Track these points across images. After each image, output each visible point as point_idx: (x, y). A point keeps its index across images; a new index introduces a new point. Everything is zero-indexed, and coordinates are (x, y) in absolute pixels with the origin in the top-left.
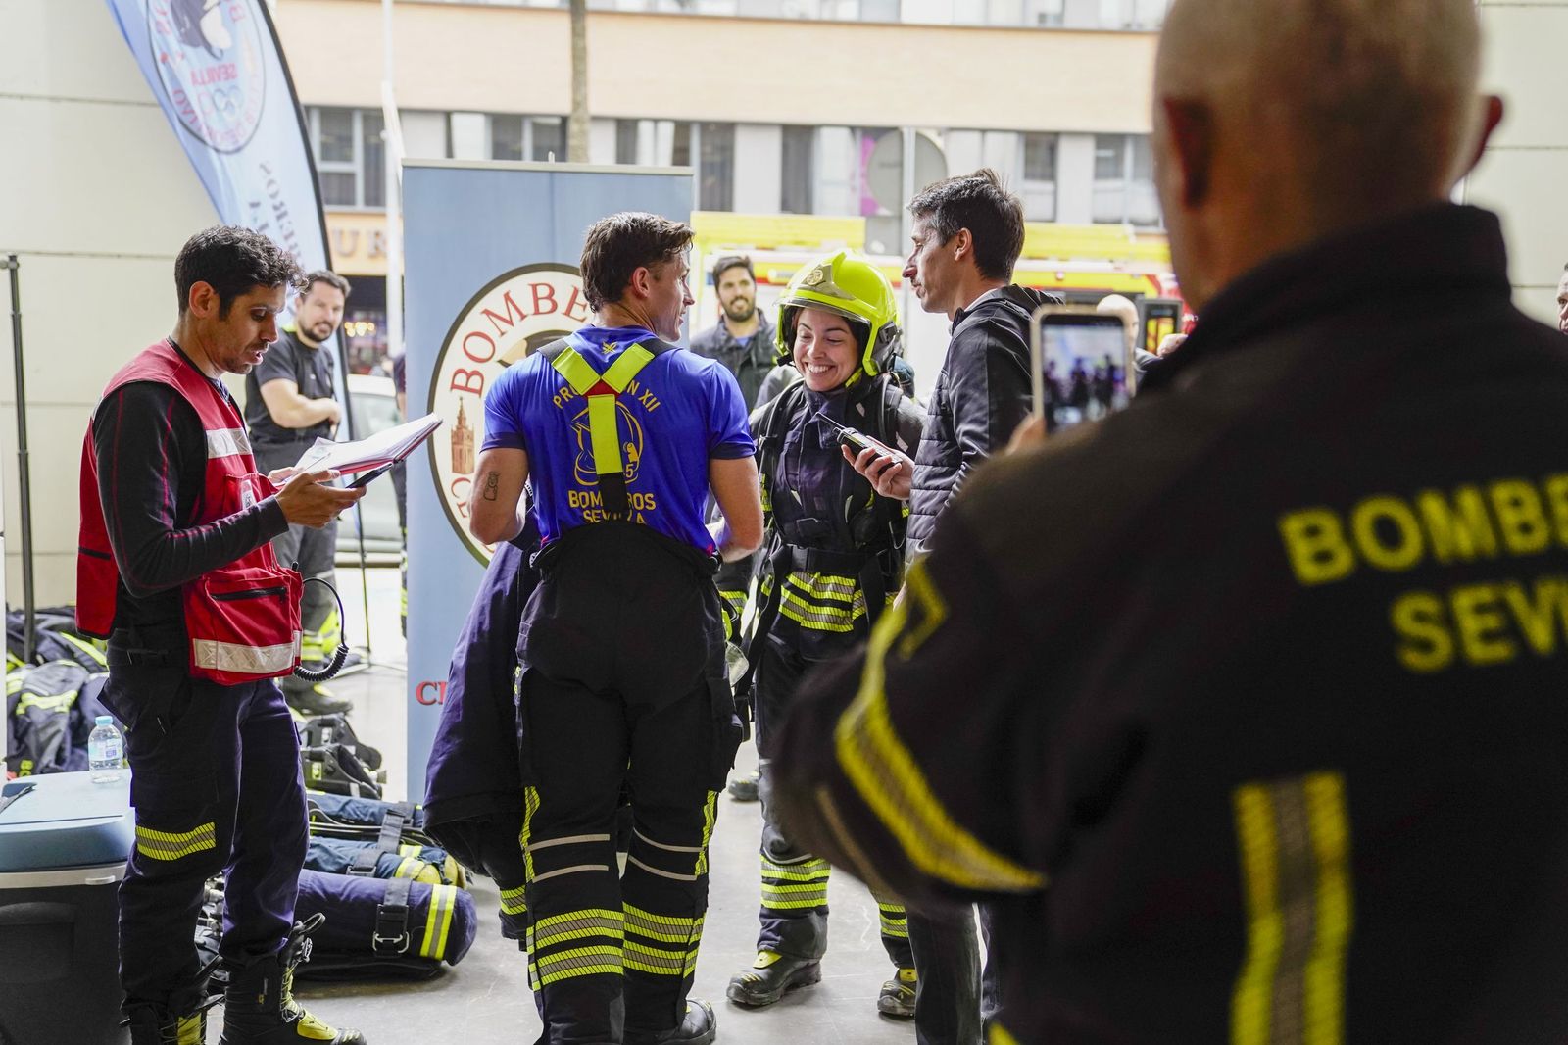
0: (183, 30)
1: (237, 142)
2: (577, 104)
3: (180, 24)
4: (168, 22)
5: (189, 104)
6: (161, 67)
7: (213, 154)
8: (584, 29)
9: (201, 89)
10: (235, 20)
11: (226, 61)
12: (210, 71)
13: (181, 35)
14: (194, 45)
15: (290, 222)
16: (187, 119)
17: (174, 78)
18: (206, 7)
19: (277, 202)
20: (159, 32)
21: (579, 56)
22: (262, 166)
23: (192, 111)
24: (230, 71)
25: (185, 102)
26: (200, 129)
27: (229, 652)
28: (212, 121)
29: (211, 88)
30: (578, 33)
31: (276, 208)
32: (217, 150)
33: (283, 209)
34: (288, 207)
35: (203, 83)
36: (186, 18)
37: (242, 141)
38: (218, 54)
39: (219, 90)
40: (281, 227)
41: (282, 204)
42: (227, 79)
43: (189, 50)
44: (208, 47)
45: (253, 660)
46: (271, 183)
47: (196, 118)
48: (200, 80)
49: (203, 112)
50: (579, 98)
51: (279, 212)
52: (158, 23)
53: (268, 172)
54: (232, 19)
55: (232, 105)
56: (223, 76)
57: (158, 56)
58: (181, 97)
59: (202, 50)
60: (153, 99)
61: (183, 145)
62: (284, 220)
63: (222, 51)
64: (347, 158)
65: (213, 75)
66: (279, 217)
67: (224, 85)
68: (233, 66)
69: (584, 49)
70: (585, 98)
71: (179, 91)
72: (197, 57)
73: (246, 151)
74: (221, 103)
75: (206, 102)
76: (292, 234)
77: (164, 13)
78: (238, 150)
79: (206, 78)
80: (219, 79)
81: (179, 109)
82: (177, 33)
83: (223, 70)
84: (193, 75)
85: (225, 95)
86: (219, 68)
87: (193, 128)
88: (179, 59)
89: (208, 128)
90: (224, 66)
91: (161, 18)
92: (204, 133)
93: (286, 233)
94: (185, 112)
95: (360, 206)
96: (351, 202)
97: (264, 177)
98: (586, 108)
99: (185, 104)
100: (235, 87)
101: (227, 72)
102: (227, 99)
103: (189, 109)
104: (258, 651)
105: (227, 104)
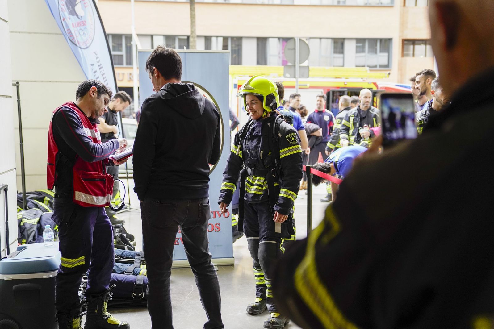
0: (69, 11)
1: (87, 45)
2: (192, 32)
3: (68, 9)
4: (65, 8)
5: (72, 33)
6: (63, 22)
7: (79, 49)
8: (194, 8)
9: (75, 29)
10: (85, 7)
11: (83, 20)
12: (78, 23)
13: (69, 12)
14: (73, 15)
15: (103, 70)
16: (71, 38)
17: (67, 25)
18: (76, 3)
19: (99, 64)
20: (62, 11)
21: (193, 17)
22: (94, 53)
23: (73, 36)
25: (70, 33)
26: (75, 42)
27: (85, 196)
28: (78, 39)
29: (78, 28)
30: (192, 10)
31: (99, 66)
32: (80, 48)
33: (101, 66)
34: (103, 65)
35: (76, 27)
36: (70, 7)
37: (88, 45)
38: (80, 18)
39: (80, 29)
40: (101, 72)
41: (101, 64)
42: (83, 26)
43: (71, 17)
44: (77, 16)
45: (93, 200)
46: (97, 58)
47: (74, 38)
48: (75, 26)
49: (76, 36)
50: (193, 30)
51: (100, 67)
52: (62, 8)
53: (96, 55)
54: (84, 7)
55: (85, 33)
56: (82, 25)
57: (62, 19)
58: (69, 31)
59: (75, 16)
60: (60, 32)
61: (70, 47)
62: (102, 70)
63: (81, 17)
64: (121, 50)
65: (79, 24)
66: (100, 69)
67: (82, 27)
69: (194, 15)
70: (195, 30)
71: (69, 30)
72: (74, 19)
73: (89, 48)
75: (77, 33)
76: (104, 74)
77: (64, 5)
78: (87, 48)
79: (77, 25)
80: (81, 25)
81: (69, 35)
82: (68, 12)
83: (82, 23)
84: (73, 24)
85: (83, 31)
86: (81, 22)
87: (73, 41)
88: (68, 19)
89: (78, 41)
90: (83, 22)
91: (63, 7)
92: (77, 43)
93: (102, 73)
94: (70, 36)
95: (125, 65)
96: (122, 64)
97: (95, 56)
98: (195, 34)
99: (71, 33)
100: (86, 28)
101: (83, 23)
102: (83, 32)
103: (72, 35)
104: (94, 197)
105: (83, 33)
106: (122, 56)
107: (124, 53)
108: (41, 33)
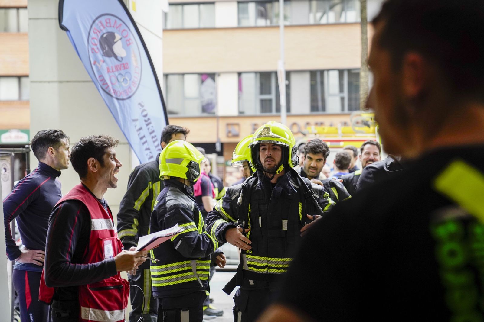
0: (104, 51)
1: (128, 94)
3: (103, 48)
4: (98, 48)
5: (105, 81)
6: (94, 67)
7: (115, 101)
9: (111, 74)
10: (128, 45)
11: (124, 62)
12: (116, 67)
13: (103, 53)
14: (109, 56)
15: (152, 127)
16: (104, 87)
17: (99, 71)
18: (115, 41)
19: (146, 118)
20: (93, 52)
22: (140, 104)
23: (107, 84)
24: (126, 65)
25: (103, 80)
26: (110, 91)
27: (95, 312)
28: (119, 88)
29: (117, 73)
31: (146, 121)
32: (117, 99)
33: (149, 121)
34: (152, 120)
35: (113, 72)
36: (106, 46)
37: (130, 94)
38: (120, 59)
39: (120, 74)
40: (148, 129)
41: (149, 119)
42: (124, 69)
43: (107, 59)
44: (116, 57)
45: (105, 317)
46: (144, 110)
47: (108, 86)
48: (111, 71)
49: (112, 84)
51: (147, 123)
52: (93, 49)
53: (143, 106)
54: (127, 44)
55: (127, 80)
56: (122, 68)
57: (92, 62)
58: (101, 78)
59: (113, 59)
60: (90, 79)
61: (103, 98)
62: (150, 126)
63: (122, 58)
65: (117, 68)
66: (147, 125)
67: (123, 72)
68: (127, 64)
71: (101, 76)
72: (111, 61)
73: (132, 98)
74: (121, 79)
75: (114, 79)
76: (153, 132)
77: (96, 45)
78: (129, 98)
79: (114, 69)
80: (120, 69)
81: (101, 83)
82: (102, 52)
84: (108, 69)
85: (123, 76)
86: (121, 65)
87: (107, 90)
88: (101, 63)
89: (114, 90)
90: (123, 64)
91: (95, 47)
92: (112, 92)
93: (150, 131)
94: (103, 84)
95: (274, 113)
96: (270, 111)
97: (140, 109)
100: (127, 72)
101: (124, 66)
102: (123, 78)
103: (105, 83)
104: (108, 312)
105: (124, 79)
106: (270, 100)
107: (273, 96)
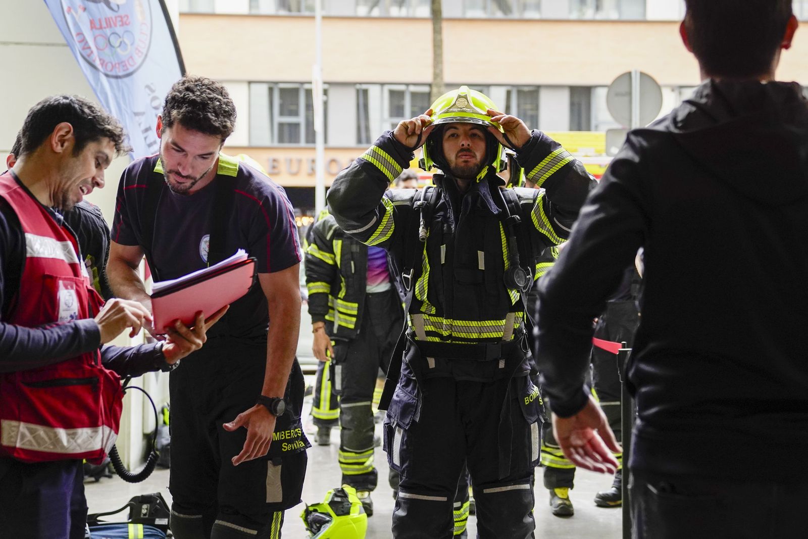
2: (437, 75)
5: (87, 42)
6: (68, 16)
7: (104, 79)
8: (441, 28)
9: (97, 32)
11: (122, 12)
12: (108, 20)
14: (95, 1)
16: (85, 52)
17: (76, 24)
21: (438, 45)
22: (148, 87)
23: (89, 48)
24: (125, 19)
25: (83, 41)
26: (94, 61)
27: (32, 431)
29: (108, 31)
30: (437, 31)
32: (107, 75)
35: (101, 28)
37: (131, 69)
38: (115, 8)
39: (113, 33)
42: (122, 25)
43: (91, 5)
44: (109, 4)
45: (57, 440)
46: (154, 99)
47: (92, 52)
48: (98, 26)
49: (98, 49)
50: (438, 71)
53: (152, 91)
55: (125, 43)
56: (119, 24)
57: (65, 8)
58: (81, 37)
59: (103, 6)
61: (83, 72)
63: (118, 6)
65: (110, 23)
67: (119, 30)
68: (127, 16)
69: (441, 41)
70: (441, 71)
71: (80, 34)
73: (133, 76)
74: (115, 41)
75: (102, 42)
78: (127, 75)
79: (104, 25)
80: (115, 25)
81: (80, 46)
83: (119, 19)
85: (120, 37)
86: (116, 18)
87: (90, 59)
88: (81, 11)
89: (100, 59)
90: (121, 17)
92: (98, 63)
94: (84, 49)
95: (303, 143)
96: (298, 141)
97: (149, 95)
98: (442, 79)
99: (85, 42)
100: (127, 31)
101: (122, 21)
102: (120, 40)
103: (86, 46)
104: (62, 433)
105: (121, 42)
106: (297, 125)
107: (301, 119)
108: (31, 44)
